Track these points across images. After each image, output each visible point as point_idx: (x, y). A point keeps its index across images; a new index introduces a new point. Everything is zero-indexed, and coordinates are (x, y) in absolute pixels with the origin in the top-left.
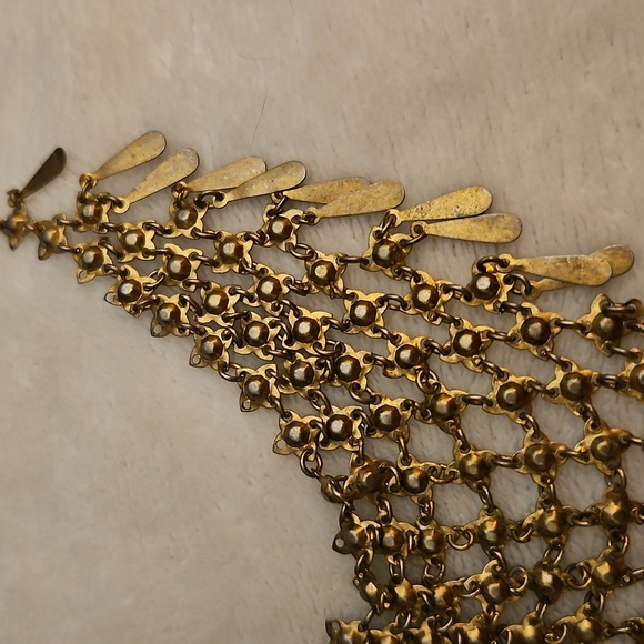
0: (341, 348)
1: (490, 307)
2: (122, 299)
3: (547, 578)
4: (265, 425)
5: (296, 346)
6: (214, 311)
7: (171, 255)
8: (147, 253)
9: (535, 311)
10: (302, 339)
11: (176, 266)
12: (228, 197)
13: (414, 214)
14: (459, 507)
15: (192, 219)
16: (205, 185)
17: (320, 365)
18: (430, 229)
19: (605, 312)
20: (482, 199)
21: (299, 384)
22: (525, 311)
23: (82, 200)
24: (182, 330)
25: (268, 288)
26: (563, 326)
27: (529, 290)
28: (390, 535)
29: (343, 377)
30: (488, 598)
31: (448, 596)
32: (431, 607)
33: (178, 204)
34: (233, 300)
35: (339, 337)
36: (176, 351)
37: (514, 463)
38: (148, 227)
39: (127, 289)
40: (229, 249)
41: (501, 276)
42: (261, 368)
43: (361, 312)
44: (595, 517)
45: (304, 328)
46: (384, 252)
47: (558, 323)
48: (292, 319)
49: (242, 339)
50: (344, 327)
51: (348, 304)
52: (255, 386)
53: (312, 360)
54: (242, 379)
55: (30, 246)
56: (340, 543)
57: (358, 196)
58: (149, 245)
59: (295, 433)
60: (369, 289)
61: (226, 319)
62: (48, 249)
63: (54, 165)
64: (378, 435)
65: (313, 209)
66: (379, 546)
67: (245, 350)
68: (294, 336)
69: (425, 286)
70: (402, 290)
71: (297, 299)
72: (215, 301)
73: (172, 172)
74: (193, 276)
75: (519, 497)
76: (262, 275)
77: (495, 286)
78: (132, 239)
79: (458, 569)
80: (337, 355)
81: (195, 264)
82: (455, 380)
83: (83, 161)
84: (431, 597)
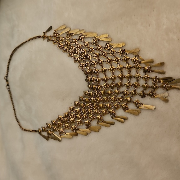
0: (88, 54)
1: (107, 49)
2: (59, 47)
3: (112, 85)
4: (77, 65)
5: (82, 54)
6: (71, 49)
7: (66, 41)
8: (63, 41)
9: (113, 50)
10: (83, 53)
11: (67, 43)
12: (74, 34)
13: (98, 37)
14: (102, 76)
15: (69, 37)
16: (71, 32)
17: (85, 57)
18: (100, 39)
19: (121, 51)
20: (107, 36)
21: (82, 59)
22: (111, 50)
23: (54, 33)
24: (67, 51)
25: (79, 46)
26: (116, 52)
27: (112, 47)
28: (92, 79)
29: (88, 58)
30: (105, 88)
31: (100, 88)
32: (97, 89)
33: (67, 35)
34: (74, 48)
35: (88, 53)
36: (66, 55)
37: (109, 70)
38: (63, 37)
39: (60, 46)
40: (74, 41)
41: (109, 46)
42: (77, 57)
43: (91, 50)
44: (119, 77)
45: (83, 52)
46: (94, 42)
47: (115, 52)
48: (82, 50)
49: (75, 53)
50: (88, 52)
51: (89, 49)
52: (76, 59)
53: (84, 56)
54: (74, 58)
55: (46, 40)
56: (86, 80)
57: (91, 35)
58: (63, 40)
59: (81, 65)
60: (92, 47)
61: (73, 50)
62: (49, 40)
63: (50, 28)
64: (92, 66)
65: (85, 36)
66: (91, 80)
67: (75, 54)
68: (82, 53)
69: (99, 47)
70: (96, 47)
71: (82, 48)
72: (71, 48)
73: (67, 30)
74: (69, 44)
75: (109, 75)
76: (78, 45)
77: (108, 47)
78: (61, 39)
79: (101, 84)
80: (87, 55)
81: (69, 43)
82: (102, 59)
83: (54, 28)
84: (97, 88)
